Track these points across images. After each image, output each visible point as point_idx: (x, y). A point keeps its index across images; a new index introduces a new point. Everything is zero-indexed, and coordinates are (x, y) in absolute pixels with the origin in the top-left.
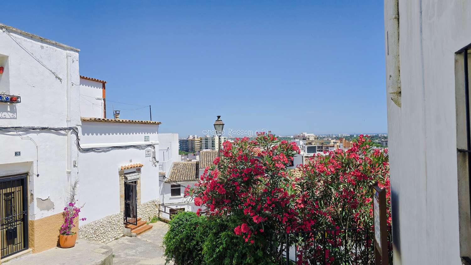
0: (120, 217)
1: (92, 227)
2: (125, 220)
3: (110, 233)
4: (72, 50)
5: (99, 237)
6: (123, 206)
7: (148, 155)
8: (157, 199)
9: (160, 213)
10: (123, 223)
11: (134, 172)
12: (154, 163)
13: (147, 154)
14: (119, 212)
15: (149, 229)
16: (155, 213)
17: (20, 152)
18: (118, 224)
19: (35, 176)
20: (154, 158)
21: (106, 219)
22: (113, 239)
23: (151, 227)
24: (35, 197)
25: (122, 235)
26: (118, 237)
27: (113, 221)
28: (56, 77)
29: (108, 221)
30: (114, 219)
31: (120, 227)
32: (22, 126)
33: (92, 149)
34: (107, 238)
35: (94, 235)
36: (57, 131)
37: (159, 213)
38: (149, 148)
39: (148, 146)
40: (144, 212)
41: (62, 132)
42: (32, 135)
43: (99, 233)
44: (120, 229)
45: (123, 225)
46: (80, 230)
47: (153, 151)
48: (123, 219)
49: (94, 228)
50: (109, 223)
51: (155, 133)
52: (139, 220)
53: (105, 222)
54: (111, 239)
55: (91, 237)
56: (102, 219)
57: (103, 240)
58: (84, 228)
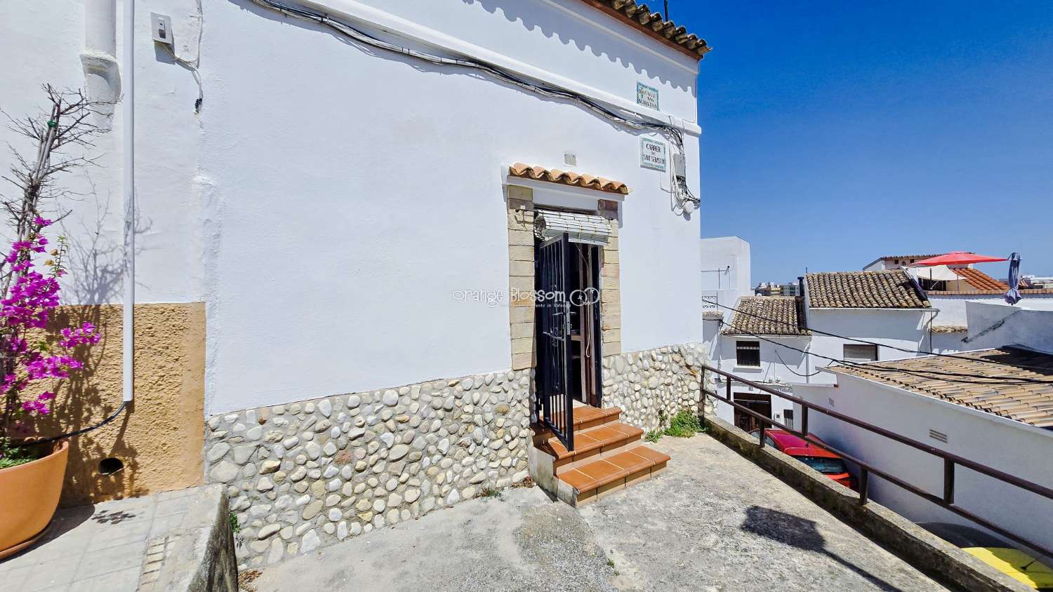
0: (511, 393)
1: (318, 426)
2: (539, 408)
3: (446, 462)
5: (373, 481)
6: (528, 345)
7: (653, 163)
8: (692, 346)
9: (707, 400)
10: (526, 422)
11: (591, 213)
12: (680, 203)
13: (648, 158)
14: (503, 370)
15: (651, 469)
16: (685, 397)
18: (501, 421)
20: (681, 179)
22: (470, 491)
23: (662, 464)
26: (501, 482)
27: (467, 409)
29: (438, 403)
30: (476, 396)
31: (508, 438)
34: (426, 483)
35: (332, 469)
37: (702, 400)
38: (656, 137)
39: (654, 125)
40: (637, 387)
43: (375, 457)
44: (512, 445)
45: (524, 432)
46: (220, 433)
47: (673, 153)
48: (527, 403)
49: (336, 430)
50: (440, 412)
51: (685, 90)
52: (605, 419)
53: (415, 406)
54: (454, 491)
55: (315, 474)
56: (397, 389)
57: (402, 493)
58: (249, 426)
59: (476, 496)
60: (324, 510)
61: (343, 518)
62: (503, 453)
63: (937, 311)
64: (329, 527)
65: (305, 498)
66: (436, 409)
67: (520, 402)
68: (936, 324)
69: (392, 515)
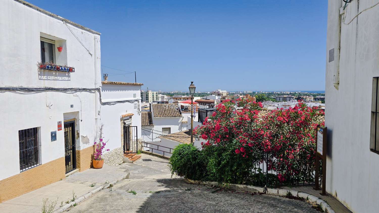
0: (121, 150)
3: (116, 160)
4: (97, 34)
5: (111, 163)
6: (123, 142)
8: (140, 138)
10: (123, 153)
11: (128, 119)
12: (139, 113)
13: (135, 107)
14: (121, 146)
15: (139, 158)
16: (139, 148)
17: (73, 105)
18: (120, 154)
19: (80, 121)
20: (139, 109)
21: (114, 151)
22: (118, 164)
24: (80, 135)
25: (123, 162)
28: (89, 53)
29: (116, 152)
30: (118, 151)
32: (74, 87)
33: (107, 103)
36: (90, 90)
38: (136, 102)
39: (136, 101)
41: (93, 91)
42: (78, 93)
44: (121, 157)
47: (138, 104)
51: (139, 90)
63: (183, 117)
68: (183, 121)
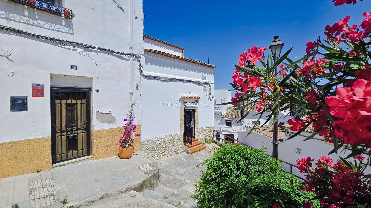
0: (180, 136)
1: (154, 142)
6: (183, 128)
7: (204, 91)
10: (183, 141)
12: (210, 98)
14: (179, 132)
15: (204, 148)
18: (179, 141)
19: (95, 92)
21: (167, 137)
23: (206, 148)
24: (95, 110)
25: (182, 150)
26: (178, 152)
27: (174, 139)
30: (175, 137)
31: (180, 144)
32: (80, 43)
33: (155, 77)
34: (168, 151)
35: (156, 149)
37: (213, 137)
39: (205, 83)
40: (201, 134)
43: (161, 147)
45: (182, 143)
46: (143, 143)
47: (209, 88)
48: (183, 138)
49: (156, 143)
50: (170, 140)
52: (195, 141)
53: (166, 139)
54: (172, 153)
55: (154, 150)
56: (164, 136)
57: (165, 153)
58: (146, 142)
59: (175, 154)
60: (155, 155)
61: (157, 157)
62: (179, 147)
64: (155, 158)
65: (152, 153)
66: (169, 139)
67: (182, 138)
69: (163, 156)
